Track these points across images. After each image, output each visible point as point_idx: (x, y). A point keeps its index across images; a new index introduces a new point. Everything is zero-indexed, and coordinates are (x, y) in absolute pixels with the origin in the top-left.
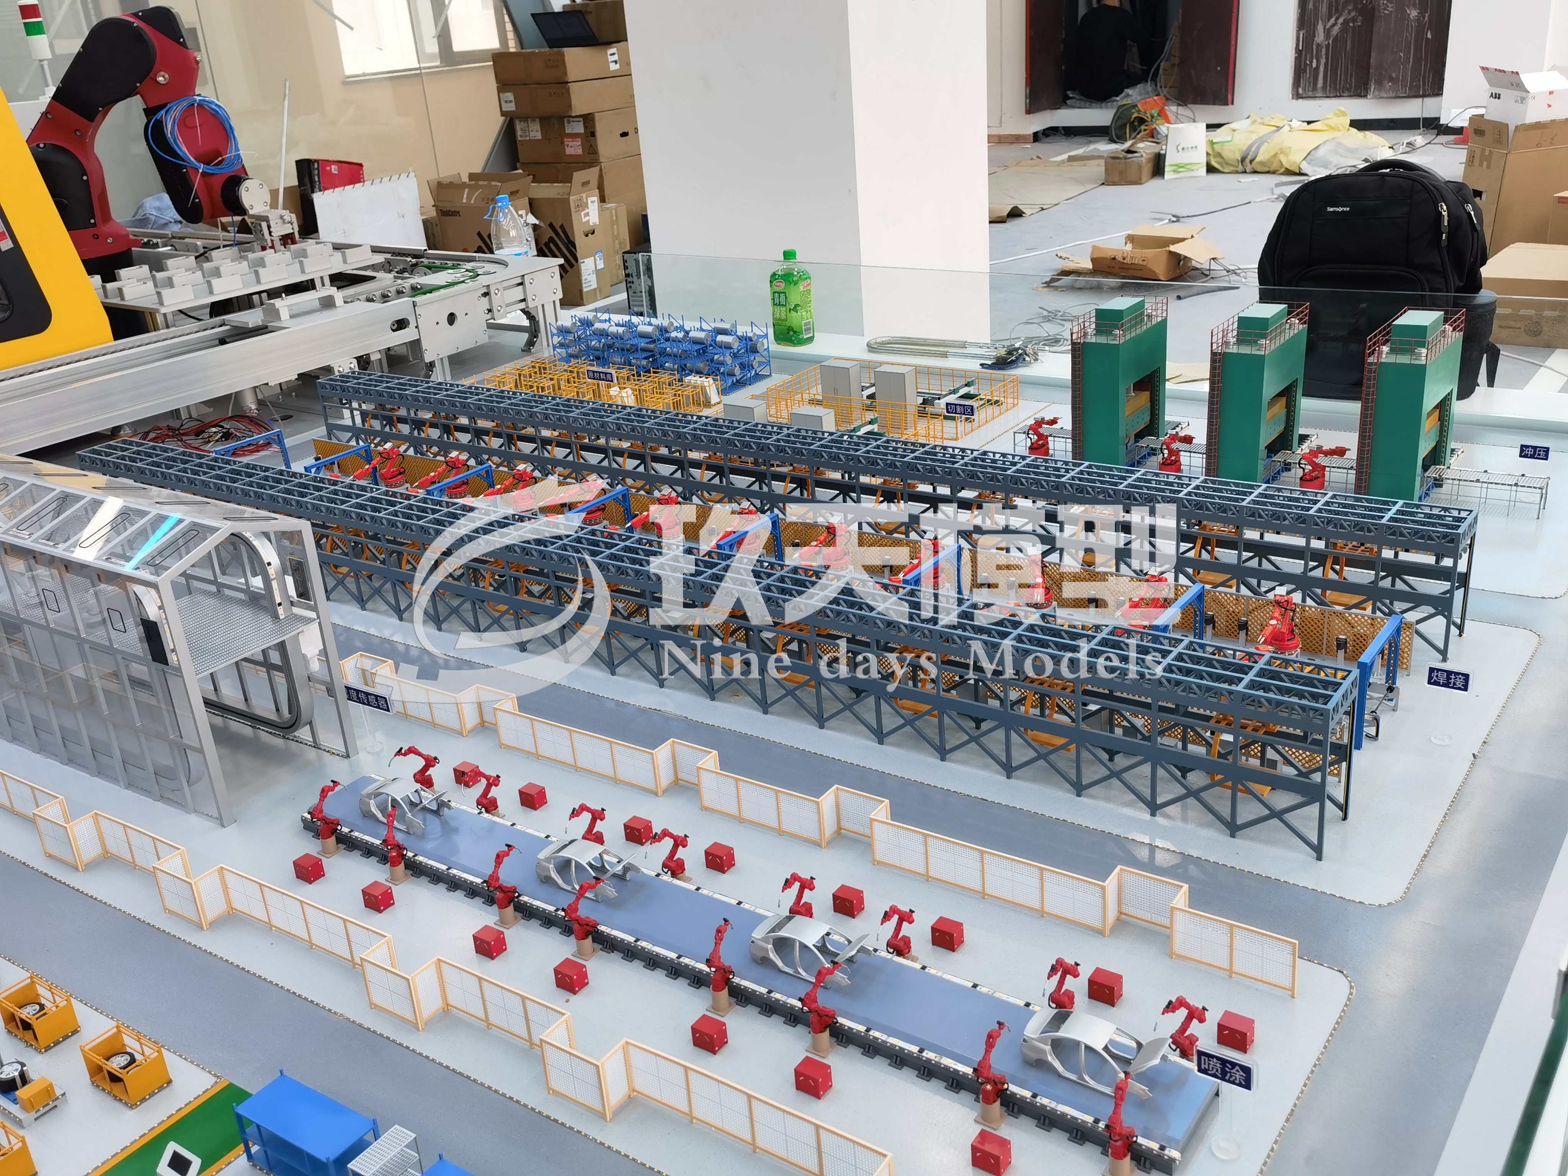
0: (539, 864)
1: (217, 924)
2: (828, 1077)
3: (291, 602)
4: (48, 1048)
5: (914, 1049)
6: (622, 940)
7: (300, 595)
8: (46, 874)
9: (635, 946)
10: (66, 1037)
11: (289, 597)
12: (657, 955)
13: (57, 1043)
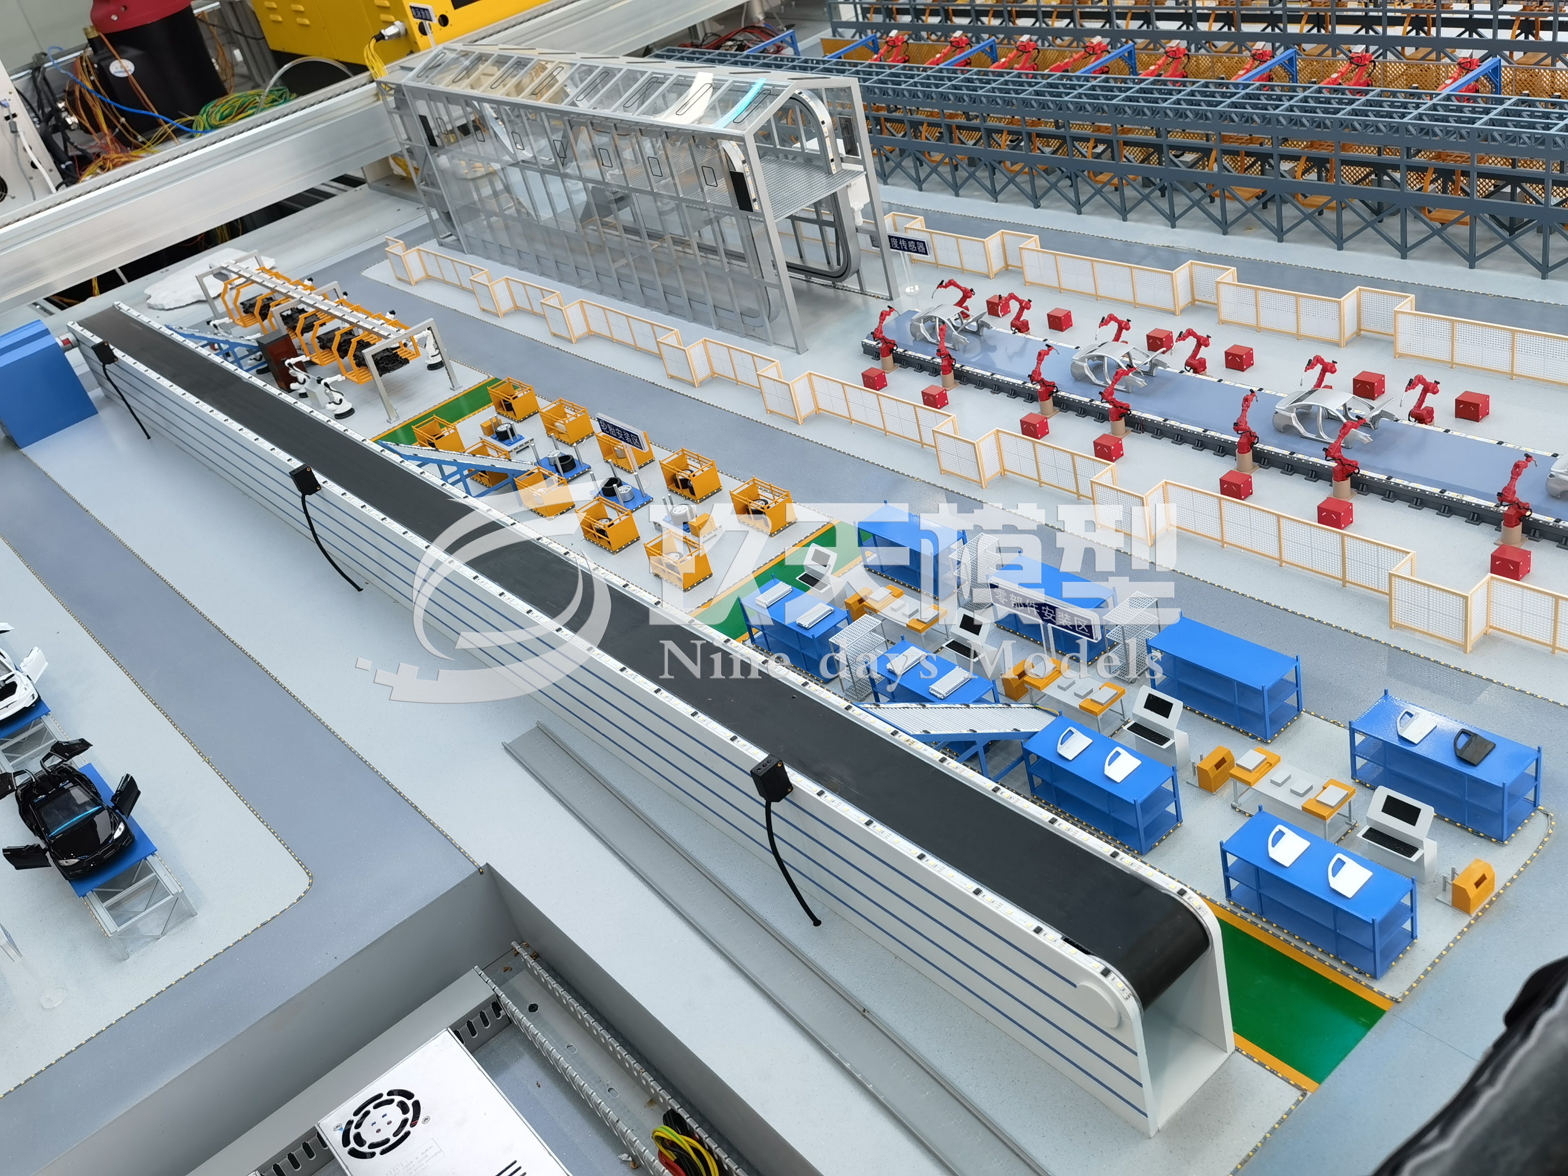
0: (1074, 365)
1: (807, 420)
2: (1350, 512)
3: (842, 158)
4: (702, 500)
5: (1436, 491)
6: (1152, 421)
7: (848, 152)
8: (671, 390)
9: (1164, 425)
10: (713, 493)
11: (839, 154)
12: (1185, 431)
13: (708, 497)
